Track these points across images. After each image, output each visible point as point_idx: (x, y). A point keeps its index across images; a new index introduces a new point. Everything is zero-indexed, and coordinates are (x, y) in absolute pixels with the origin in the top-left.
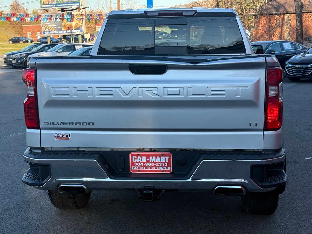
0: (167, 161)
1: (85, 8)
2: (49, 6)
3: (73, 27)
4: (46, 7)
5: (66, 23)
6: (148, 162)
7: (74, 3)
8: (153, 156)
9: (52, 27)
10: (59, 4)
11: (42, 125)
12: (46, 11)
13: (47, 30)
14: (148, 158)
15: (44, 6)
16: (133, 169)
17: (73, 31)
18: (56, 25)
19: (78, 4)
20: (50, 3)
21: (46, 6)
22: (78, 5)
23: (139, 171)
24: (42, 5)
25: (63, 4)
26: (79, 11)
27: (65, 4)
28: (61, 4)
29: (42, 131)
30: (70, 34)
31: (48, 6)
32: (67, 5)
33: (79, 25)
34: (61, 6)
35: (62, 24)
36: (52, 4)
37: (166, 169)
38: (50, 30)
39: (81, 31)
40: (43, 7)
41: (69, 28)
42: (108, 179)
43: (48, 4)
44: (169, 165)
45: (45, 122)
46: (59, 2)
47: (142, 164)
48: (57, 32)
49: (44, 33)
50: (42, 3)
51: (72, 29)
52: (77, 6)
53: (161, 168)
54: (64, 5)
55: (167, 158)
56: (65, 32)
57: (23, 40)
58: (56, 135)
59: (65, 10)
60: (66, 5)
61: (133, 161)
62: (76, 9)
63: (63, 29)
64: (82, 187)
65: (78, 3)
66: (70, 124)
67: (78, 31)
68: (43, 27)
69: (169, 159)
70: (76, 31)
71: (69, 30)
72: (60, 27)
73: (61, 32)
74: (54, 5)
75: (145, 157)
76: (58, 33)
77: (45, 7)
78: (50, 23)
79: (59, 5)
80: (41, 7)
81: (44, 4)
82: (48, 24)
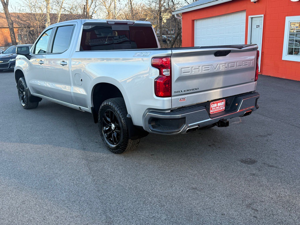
6: (217, 106)
8: (219, 102)
11: (173, 94)
14: (217, 104)
16: (211, 112)
23: (213, 112)
29: (173, 98)
42: (210, 119)
44: (224, 106)
45: (175, 92)
47: (215, 108)
53: (222, 109)
58: (180, 99)
61: (212, 107)
66: (187, 90)
69: (224, 103)
75: (216, 104)
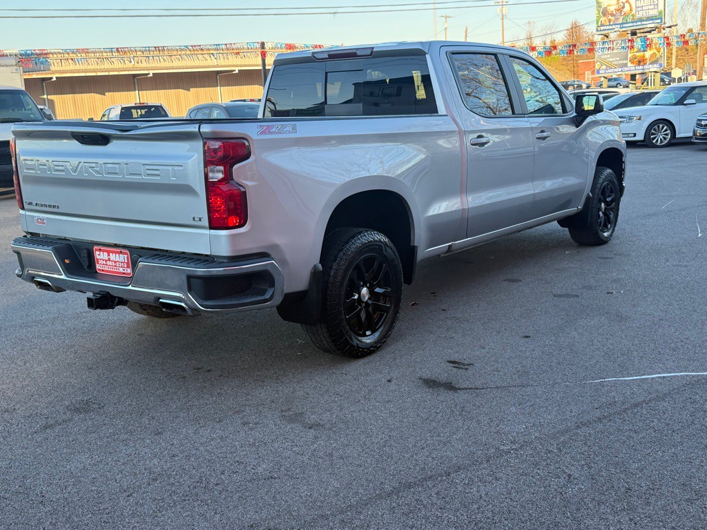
0: (126, 261)
1: (670, 27)
2: (611, 27)
3: (646, 59)
4: (606, 30)
5: (635, 53)
6: (109, 259)
7: (652, 20)
8: (112, 252)
9: (611, 62)
10: (627, 23)
12: (605, 36)
13: (604, 67)
14: (109, 255)
15: (602, 28)
16: (99, 267)
17: (646, 67)
18: (618, 59)
19: (659, 21)
20: (611, 23)
21: (605, 28)
22: (658, 23)
23: (103, 271)
24: (598, 27)
25: (633, 22)
26: (660, 32)
27: (636, 22)
28: (629, 23)
29: (27, 213)
30: (641, 71)
31: (608, 27)
32: (640, 23)
33: (658, 56)
34: (629, 28)
35: (630, 55)
36: (615, 25)
37: (125, 272)
38: (608, 67)
39: (661, 65)
40: (601, 30)
41: (641, 62)
42: (63, 277)
43: (610, 25)
44: (128, 267)
46: (627, 20)
47: (105, 263)
48: (620, 69)
49: (598, 73)
50: (600, 24)
51: (645, 64)
52: (656, 25)
53: (121, 270)
54: (635, 24)
55: (126, 256)
56: (632, 69)
57: (573, 85)
58: (36, 218)
59: (638, 31)
60: (638, 24)
61: (97, 257)
62: (655, 30)
63: (629, 64)
64: (47, 283)
65: (658, 19)
67: (655, 65)
68: (598, 63)
69: (128, 257)
70: (651, 66)
71: (639, 65)
72: (625, 62)
73: (626, 69)
74: (619, 26)
75: (107, 254)
76: (622, 71)
77: (604, 30)
78: (609, 56)
79: (626, 25)
80: (597, 30)
81: (602, 25)
82: (606, 56)
